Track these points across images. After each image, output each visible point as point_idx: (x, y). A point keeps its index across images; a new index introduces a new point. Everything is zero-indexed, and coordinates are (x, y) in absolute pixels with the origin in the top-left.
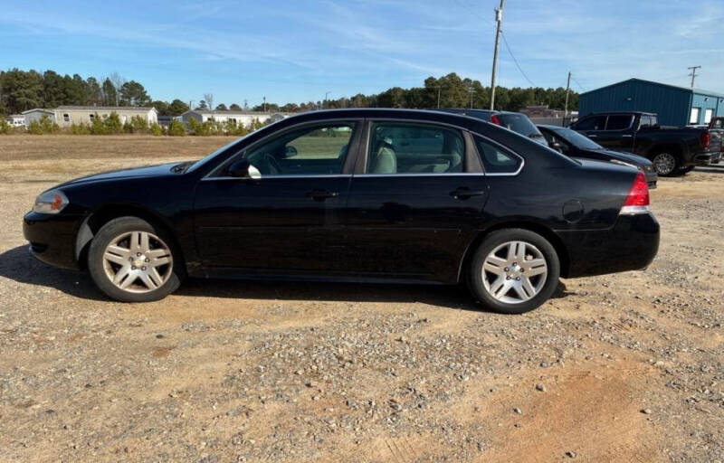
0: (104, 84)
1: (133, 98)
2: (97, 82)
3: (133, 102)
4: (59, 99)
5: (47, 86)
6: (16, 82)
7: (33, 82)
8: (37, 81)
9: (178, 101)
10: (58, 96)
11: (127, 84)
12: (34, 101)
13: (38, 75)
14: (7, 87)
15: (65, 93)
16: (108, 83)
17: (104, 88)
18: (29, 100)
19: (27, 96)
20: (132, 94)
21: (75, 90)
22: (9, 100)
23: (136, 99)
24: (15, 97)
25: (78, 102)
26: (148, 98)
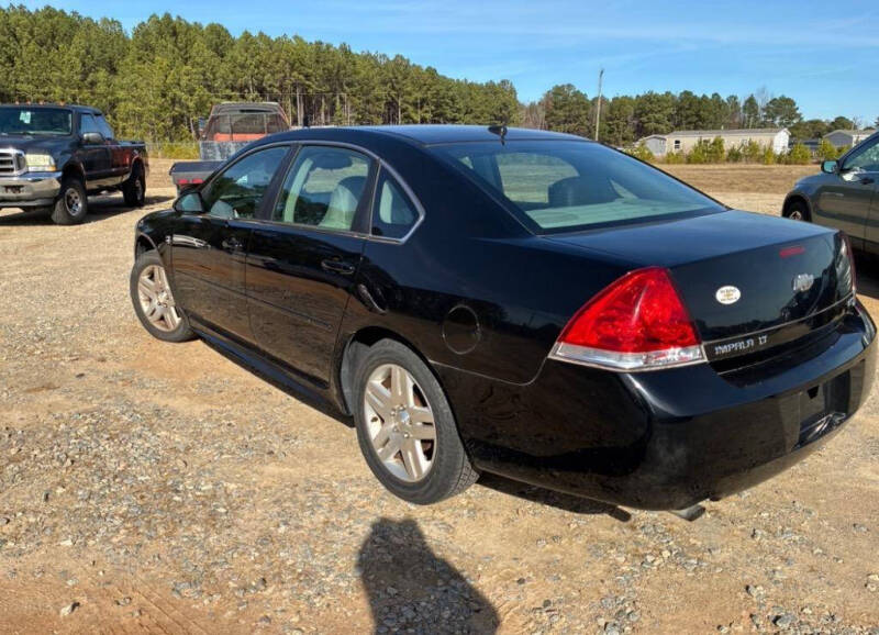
0: (746, 102)
1: (778, 118)
2: (738, 101)
3: (777, 122)
4: (690, 123)
5: (681, 109)
6: (648, 106)
7: (666, 105)
8: (670, 104)
9: (842, 118)
10: (689, 119)
11: (775, 99)
12: (663, 127)
13: (673, 97)
14: (638, 112)
15: (697, 115)
16: (751, 102)
17: (744, 108)
18: (658, 126)
19: (657, 122)
20: (777, 113)
21: (710, 112)
22: (638, 126)
23: (782, 119)
24: (644, 123)
25: (710, 126)
26: (799, 116)
